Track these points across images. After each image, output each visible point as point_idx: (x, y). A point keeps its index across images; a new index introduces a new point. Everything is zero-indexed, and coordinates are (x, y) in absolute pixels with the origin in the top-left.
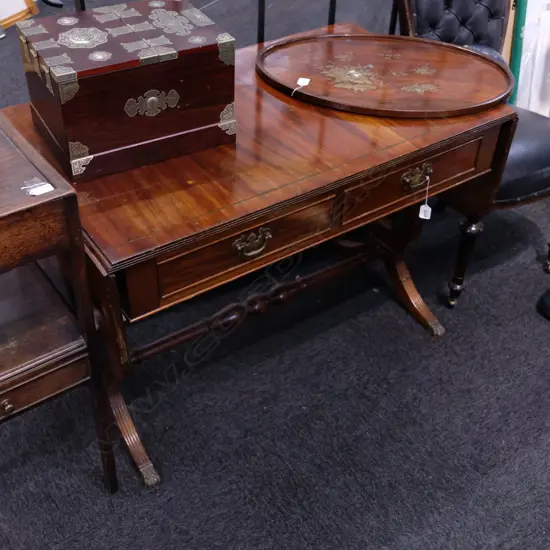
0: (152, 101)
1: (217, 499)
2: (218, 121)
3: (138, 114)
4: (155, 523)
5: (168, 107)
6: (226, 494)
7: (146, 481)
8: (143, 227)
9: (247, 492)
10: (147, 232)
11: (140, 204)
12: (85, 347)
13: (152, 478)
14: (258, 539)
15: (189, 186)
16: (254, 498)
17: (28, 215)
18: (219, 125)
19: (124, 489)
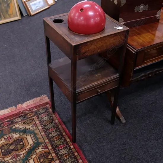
0: (142, 8)
1: (143, 128)
2: (156, 15)
3: (137, 11)
4: (126, 133)
5: (145, 10)
6: (146, 127)
7: (122, 122)
8: (142, 41)
9: (152, 127)
10: (143, 43)
11: (138, 36)
12: (119, 76)
13: (124, 121)
14: (158, 139)
15: (150, 32)
16: (154, 129)
17: (118, 34)
18: (156, 16)
19: (116, 124)
